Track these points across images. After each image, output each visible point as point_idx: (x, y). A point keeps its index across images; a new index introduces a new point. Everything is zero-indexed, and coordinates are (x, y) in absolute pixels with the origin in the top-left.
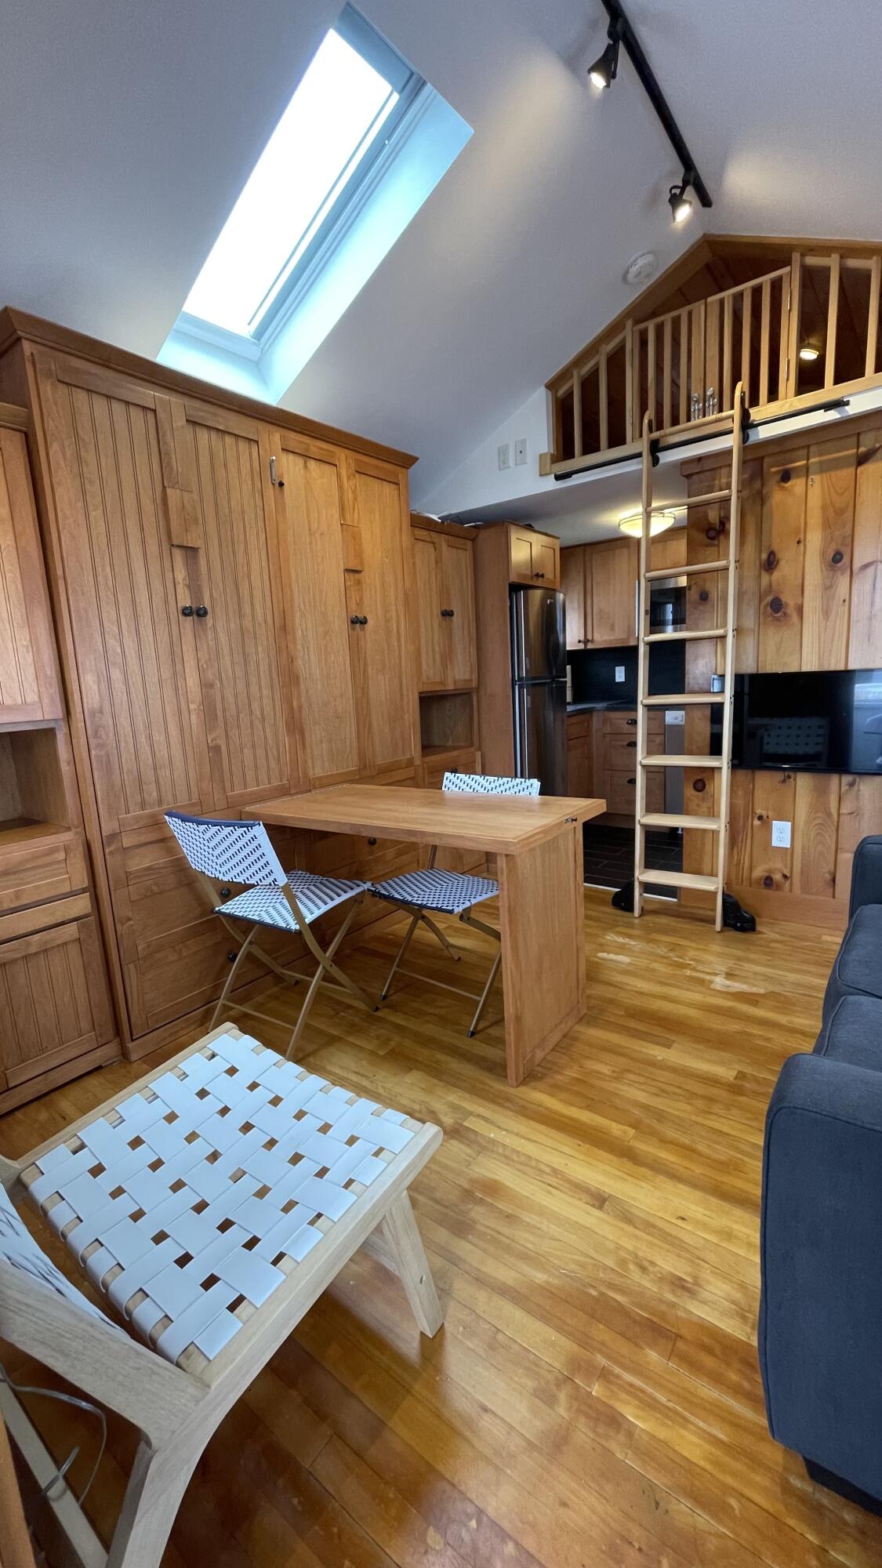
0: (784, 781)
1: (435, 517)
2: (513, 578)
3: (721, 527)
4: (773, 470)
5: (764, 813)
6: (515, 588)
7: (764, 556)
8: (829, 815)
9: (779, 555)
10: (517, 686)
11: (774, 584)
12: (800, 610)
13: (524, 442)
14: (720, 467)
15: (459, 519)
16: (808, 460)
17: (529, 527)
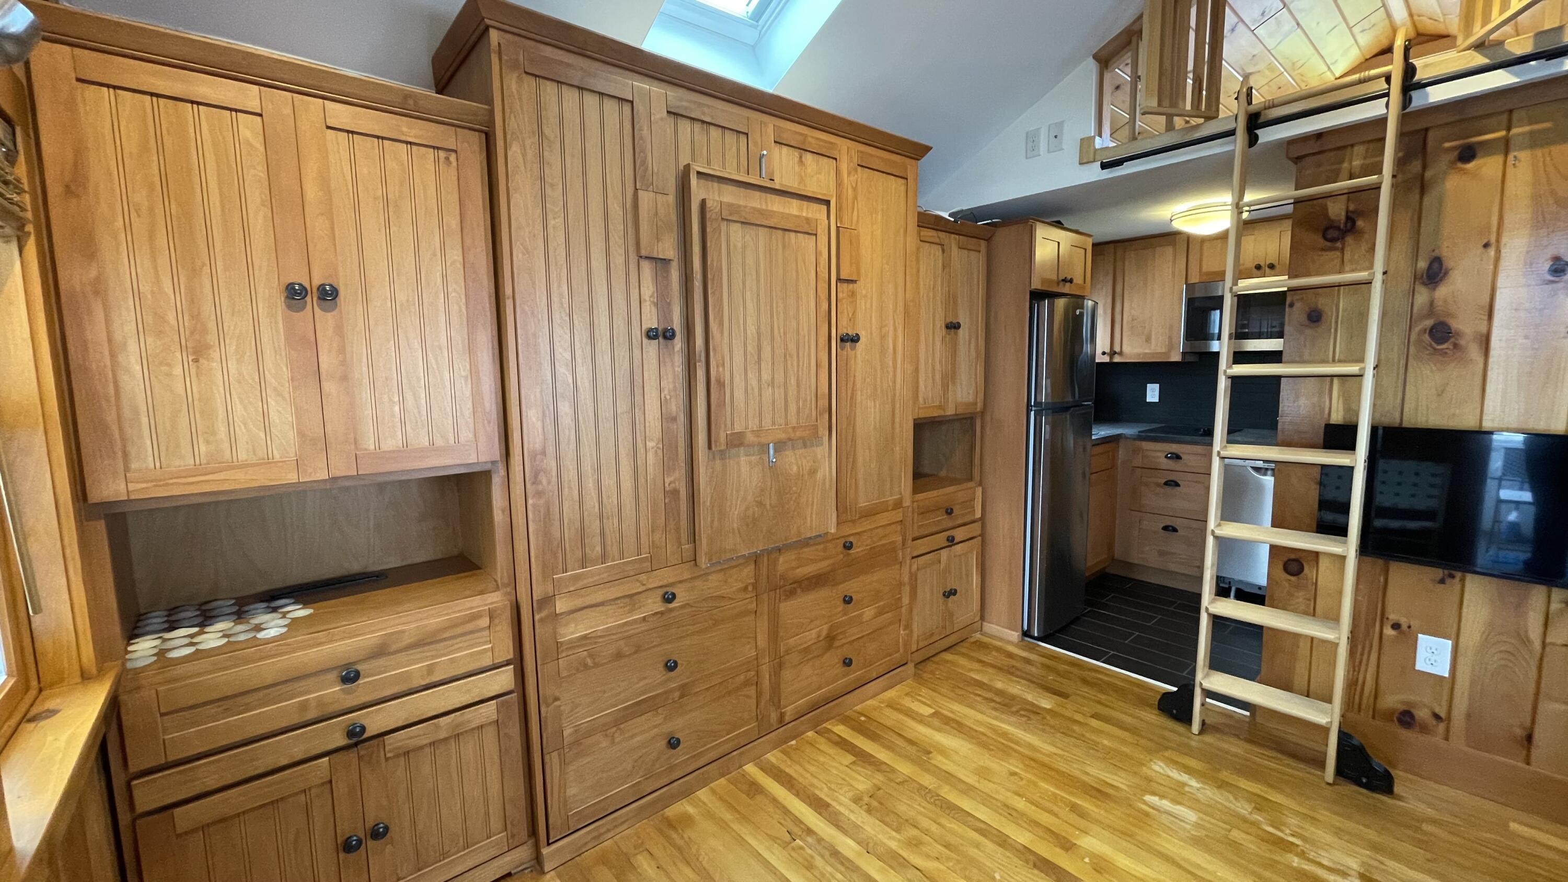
0: (1442, 581)
1: (945, 215)
2: (1036, 285)
3: (1349, 225)
4: (1447, 145)
5: (1404, 622)
6: (1037, 296)
7: (1422, 264)
8: (1525, 641)
9: (1448, 263)
10: (1033, 413)
11: (1439, 303)
12: (1485, 342)
13: (1060, 125)
14: (1352, 146)
15: (972, 216)
16: (1509, 129)
17: (1058, 224)
